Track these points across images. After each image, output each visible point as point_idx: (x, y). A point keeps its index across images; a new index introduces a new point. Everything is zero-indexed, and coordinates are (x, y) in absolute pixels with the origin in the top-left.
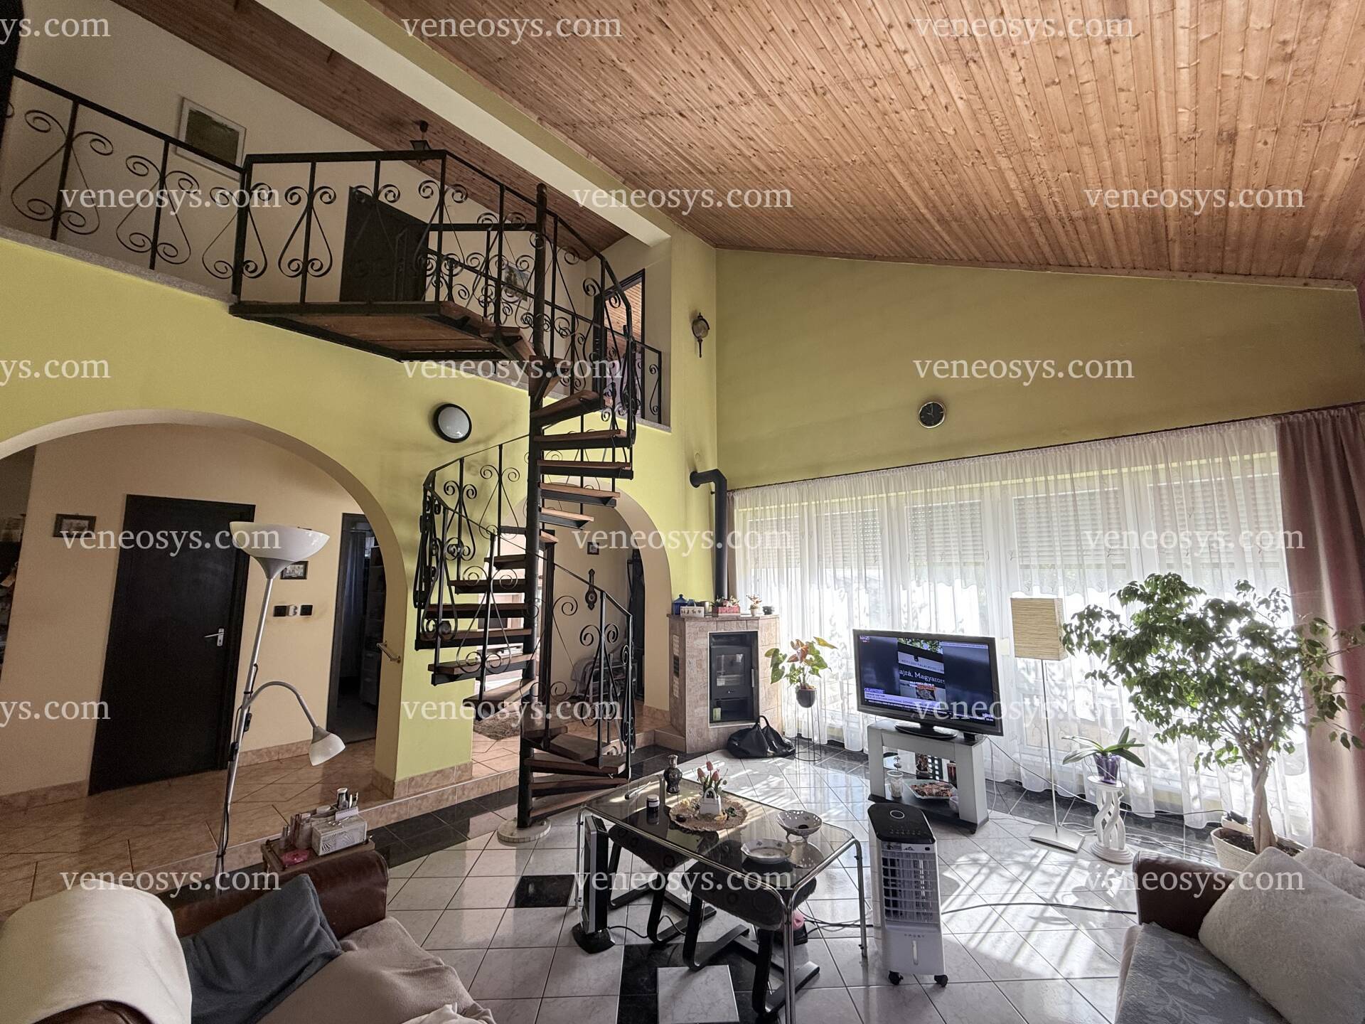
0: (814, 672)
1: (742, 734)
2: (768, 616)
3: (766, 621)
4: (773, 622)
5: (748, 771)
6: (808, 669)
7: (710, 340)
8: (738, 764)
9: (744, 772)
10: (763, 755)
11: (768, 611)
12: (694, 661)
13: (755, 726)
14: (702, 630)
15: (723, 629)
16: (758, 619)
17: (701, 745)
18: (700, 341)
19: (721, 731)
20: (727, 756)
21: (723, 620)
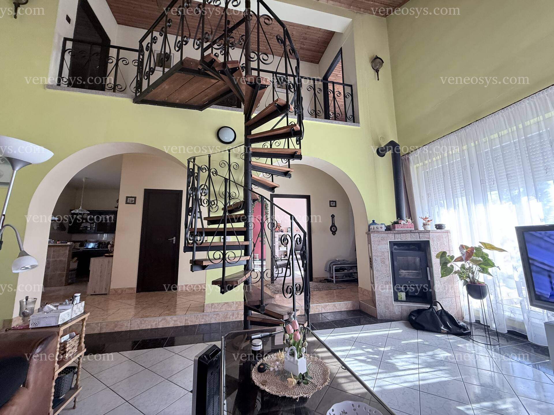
0: (484, 271)
1: (419, 312)
2: (439, 230)
3: (437, 234)
4: (444, 235)
5: (420, 340)
6: (475, 268)
7: (385, 70)
8: (414, 332)
9: (416, 341)
10: (438, 331)
11: (439, 227)
12: (379, 259)
13: (430, 308)
14: (383, 239)
15: (399, 238)
16: (428, 232)
17: (388, 315)
18: (377, 71)
19: (404, 308)
20: (407, 326)
21: (400, 233)
